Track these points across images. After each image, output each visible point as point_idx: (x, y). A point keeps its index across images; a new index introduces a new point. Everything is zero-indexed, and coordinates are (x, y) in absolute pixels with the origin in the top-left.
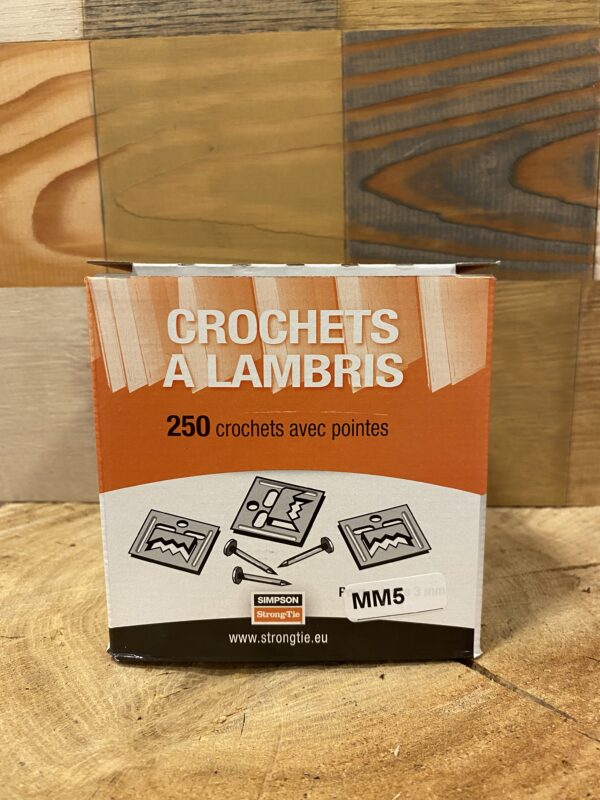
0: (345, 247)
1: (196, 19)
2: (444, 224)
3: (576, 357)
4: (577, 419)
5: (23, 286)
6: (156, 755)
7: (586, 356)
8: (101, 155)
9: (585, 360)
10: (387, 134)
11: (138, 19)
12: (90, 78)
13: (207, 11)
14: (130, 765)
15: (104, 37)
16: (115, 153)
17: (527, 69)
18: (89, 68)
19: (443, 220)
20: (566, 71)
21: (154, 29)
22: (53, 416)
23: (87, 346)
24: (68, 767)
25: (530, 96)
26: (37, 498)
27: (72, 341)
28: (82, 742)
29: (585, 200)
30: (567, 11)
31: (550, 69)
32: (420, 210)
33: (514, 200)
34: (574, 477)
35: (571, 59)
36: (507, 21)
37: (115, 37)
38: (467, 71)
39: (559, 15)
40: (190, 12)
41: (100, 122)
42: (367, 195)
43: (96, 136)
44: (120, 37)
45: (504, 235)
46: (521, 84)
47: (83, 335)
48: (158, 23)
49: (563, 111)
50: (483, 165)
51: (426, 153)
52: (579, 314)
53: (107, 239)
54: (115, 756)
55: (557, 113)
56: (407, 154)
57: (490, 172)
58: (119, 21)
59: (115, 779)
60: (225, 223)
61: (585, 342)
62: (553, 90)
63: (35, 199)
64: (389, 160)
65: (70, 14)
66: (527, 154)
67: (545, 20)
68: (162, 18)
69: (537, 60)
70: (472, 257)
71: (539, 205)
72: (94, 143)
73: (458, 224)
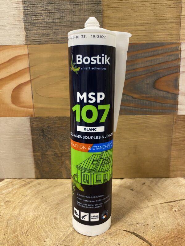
1: (60, 39)
2: (134, 99)
3: (172, 136)
4: (172, 153)
5: (8, 117)
7: (175, 136)
8: (31, 79)
11: (42, 39)
12: (28, 56)
13: (63, 37)
15: (32, 44)
16: (36, 78)
17: (158, 55)
18: (27, 53)
20: (169, 55)
21: (47, 42)
23: (28, 134)
25: (159, 62)
26: (14, 177)
27: (23, 133)
29: (175, 92)
30: (170, 38)
31: (165, 55)
32: (127, 95)
34: (171, 169)
35: (171, 52)
36: (152, 41)
37: (35, 44)
38: (141, 55)
39: (168, 39)
40: (58, 37)
41: (31, 69)
43: (30, 73)
44: (37, 44)
45: (151, 102)
46: (156, 59)
47: (27, 131)
48: (48, 40)
49: (168, 67)
50: (145, 82)
51: (129, 79)
52: (173, 124)
53: (34, 103)
55: (167, 67)
57: (148, 84)
58: (37, 39)
61: (174, 132)
62: (166, 61)
65: (21, 37)
66: (158, 79)
67: (163, 40)
68: (50, 39)
69: (161, 52)
70: (142, 108)
71: (161, 94)
72: (29, 75)
73: (138, 99)
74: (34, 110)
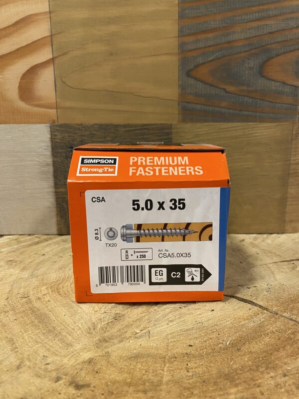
0: (179, 105)
2: (227, 94)
3: (290, 160)
4: (289, 191)
5: (13, 123)
6: (109, 350)
7: (294, 160)
8: (54, 56)
9: (294, 162)
10: (200, 48)
12: (49, 15)
14: (97, 355)
16: (62, 55)
17: (269, 17)
18: (48, 10)
19: (227, 92)
20: (288, 19)
22: (28, 191)
23: (47, 155)
24: (65, 357)
25: (270, 31)
26: (20, 233)
27: (39, 152)
28: (69, 345)
29: (295, 83)
31: (280, 18)
32: (216, 87)
33: (261, 83)
34: (287, 219)
35: (290, 13)
38: (240, 18)
41: (54, 39)
42: (190, 79)
43: (52, 46)
45: (256, 100)
46: (266, 25)
47: (45, 149)
49: (286, 39)
50: (247, 65)
51: (219, 59)
52: (292, 139)
53: (58, 100)
54: (88, 351)
55: (283, 40)
56: (210, 59)
57: (250, 69)
59: (90, 361)
60: (118, 92)
61: (294, 153)
62: (282, 28)
63: (20, 78)
64: (201, 62)
66: (268, 60)
69: (274, 13)
70: (241, 111)
71: (274, 86)
72: (51, 50)
73: (234, 94)
74: (57, 112)
